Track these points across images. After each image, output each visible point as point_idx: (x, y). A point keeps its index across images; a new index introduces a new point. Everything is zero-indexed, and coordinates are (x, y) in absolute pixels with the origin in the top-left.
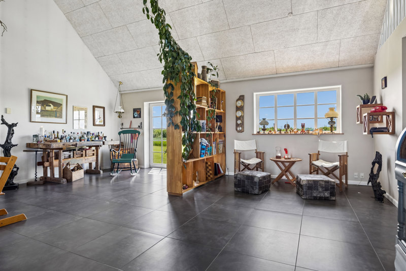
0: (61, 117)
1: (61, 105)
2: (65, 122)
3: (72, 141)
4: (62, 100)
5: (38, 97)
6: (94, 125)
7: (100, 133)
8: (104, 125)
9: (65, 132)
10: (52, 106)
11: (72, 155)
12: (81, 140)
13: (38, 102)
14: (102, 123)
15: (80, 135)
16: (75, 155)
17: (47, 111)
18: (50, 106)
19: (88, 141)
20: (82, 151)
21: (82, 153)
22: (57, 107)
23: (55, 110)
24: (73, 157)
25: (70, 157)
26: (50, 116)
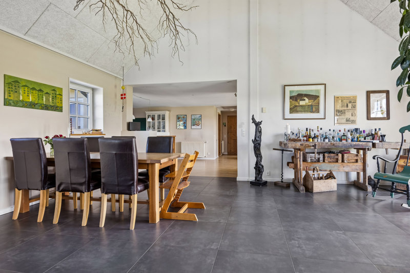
0: (318, 111)
1: (318, 97)
2: (323, 117)
3: (327, 140)
4: (318, 91)
5: (291, 92)
6: (369, 118)
7: (377, 130)
8: (388, 117)
9: (321, 129)
10: (307, 100)
11: (321, 159)
12: (341, 140)
13: (291, 98)
14: (385, 116)
15: (341, 134)
16: (326, 158)
17: (301, 106)
18: (305, 100)
19: (352, 141)
20: (337, 155)
21: (336, 157)
22: (312, 101)
23: (310, 104)
24: (324, 161)
25: (318, 160)
26: (305, 111)
